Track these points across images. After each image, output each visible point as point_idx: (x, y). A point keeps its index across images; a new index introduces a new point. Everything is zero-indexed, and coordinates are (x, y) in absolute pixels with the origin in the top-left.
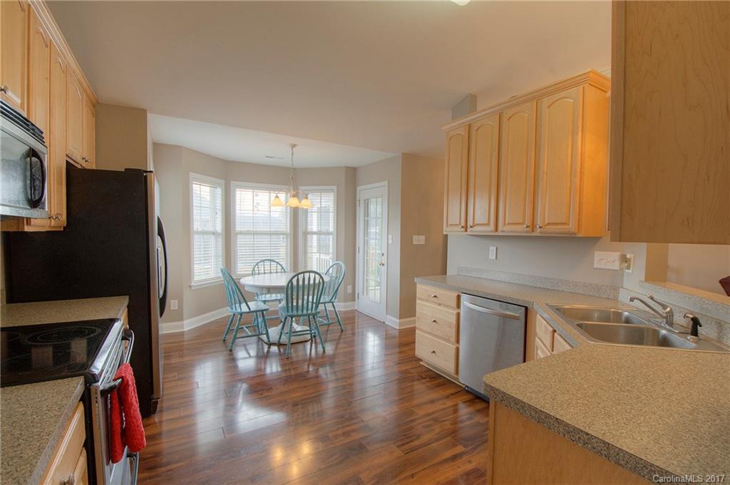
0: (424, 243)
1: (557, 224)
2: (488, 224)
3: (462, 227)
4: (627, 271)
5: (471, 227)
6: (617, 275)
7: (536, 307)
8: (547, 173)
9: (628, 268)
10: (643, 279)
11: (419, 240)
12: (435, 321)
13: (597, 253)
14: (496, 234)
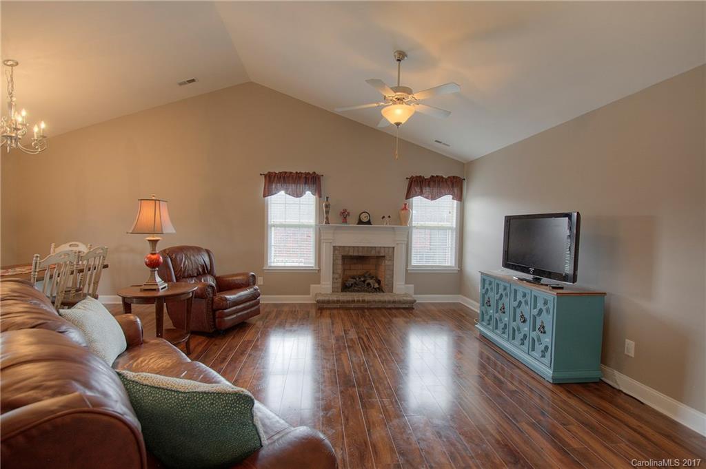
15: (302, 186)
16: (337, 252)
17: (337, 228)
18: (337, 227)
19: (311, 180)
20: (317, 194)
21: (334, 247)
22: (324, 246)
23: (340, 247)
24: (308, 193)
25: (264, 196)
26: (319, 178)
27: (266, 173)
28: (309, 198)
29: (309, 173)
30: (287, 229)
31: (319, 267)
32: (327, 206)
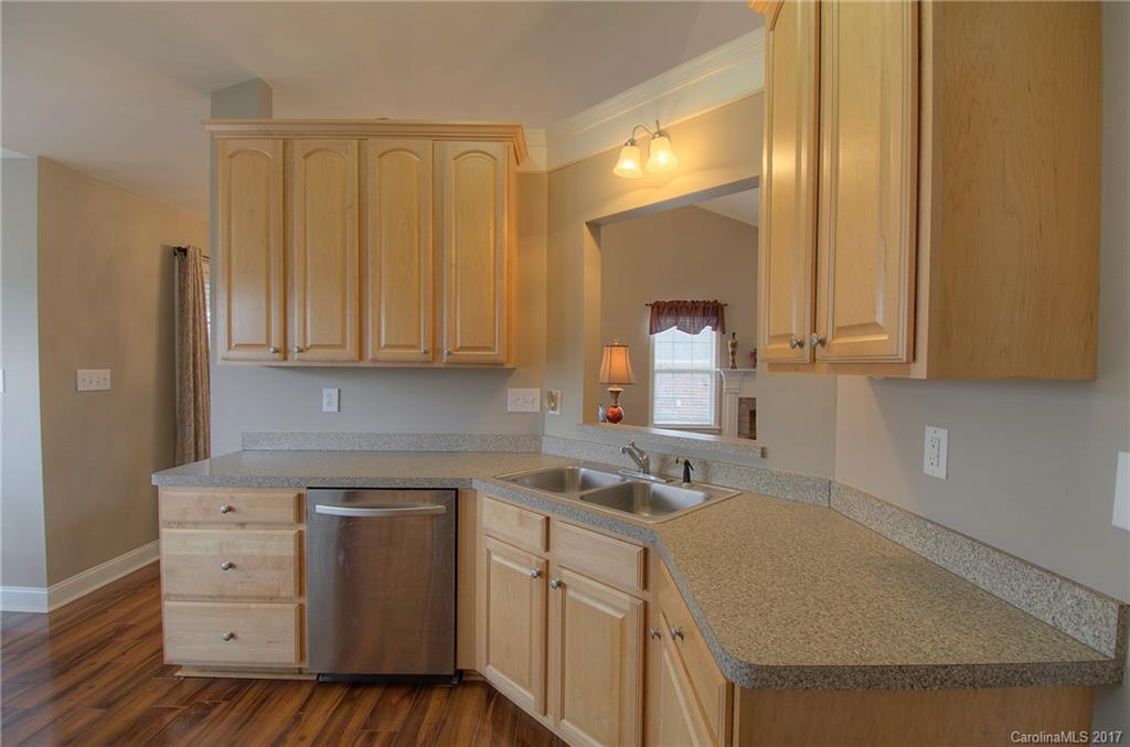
0: (109, 387)
1: (476, 349)
2: (342, 346)
3: (276, 351)
4: (550, 412)
5: (300, 351)
6: (537, 418)
7: (476, 484)
8: (456, 266)
9: (554, 409)
10: (582, 421)
11: (93, 379)
12: (231, 566)
13: (511, 391)
14: (361, 364)
15: (698, 320)
16: (743, 406)
17: (746, 374)
18: (747, 372)
19: (710, 312)
20: (719, 329)
21: (740, 399)
22: (727, 399)
23: (748, 399)
24: (708, 328)
25: (651, 333)
26: (722, 309)
27: (652, 302)
28: (708, 335)
29: (709, 302)
30: (676, 375)
31: (720, 424)
32: (734, 345)
